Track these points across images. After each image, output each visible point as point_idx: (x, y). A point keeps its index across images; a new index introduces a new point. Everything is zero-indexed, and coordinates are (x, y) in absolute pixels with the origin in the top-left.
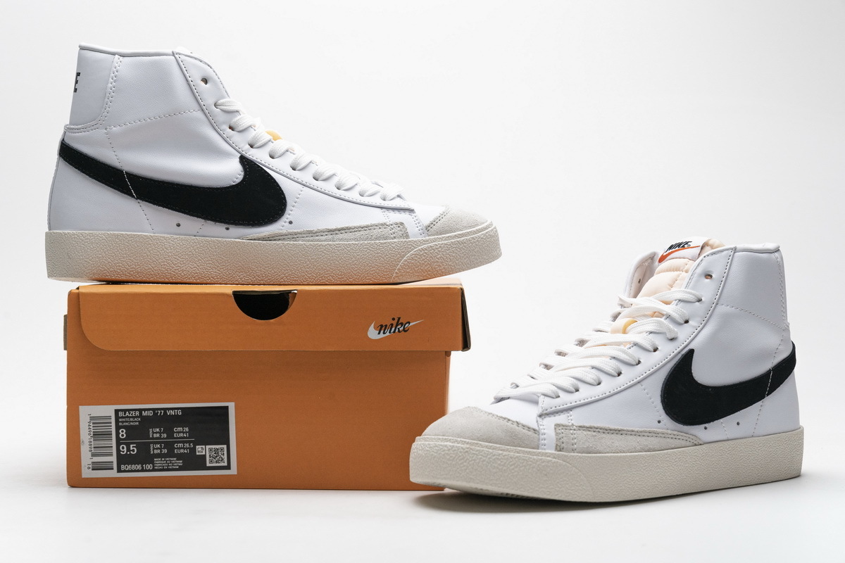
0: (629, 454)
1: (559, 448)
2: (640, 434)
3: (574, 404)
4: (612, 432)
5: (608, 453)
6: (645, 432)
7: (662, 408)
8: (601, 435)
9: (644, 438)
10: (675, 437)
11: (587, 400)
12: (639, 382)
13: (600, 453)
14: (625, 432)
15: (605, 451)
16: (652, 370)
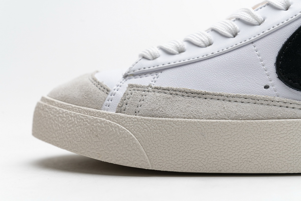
0: (205, 120)
1: (120, 109)
2: (231, 99)
3: (167, 65)
4: (193, 95)
5: (178, 117)
6: (240, 97)
7: (275, 71)
8: (177, 98)
9: (236, 103)
10: (286, 105)
11: (182, 62)
12: (252, 43)
13: (167, 117)
14: (211, 96)
15: (173, 115)
16: (272, 29)
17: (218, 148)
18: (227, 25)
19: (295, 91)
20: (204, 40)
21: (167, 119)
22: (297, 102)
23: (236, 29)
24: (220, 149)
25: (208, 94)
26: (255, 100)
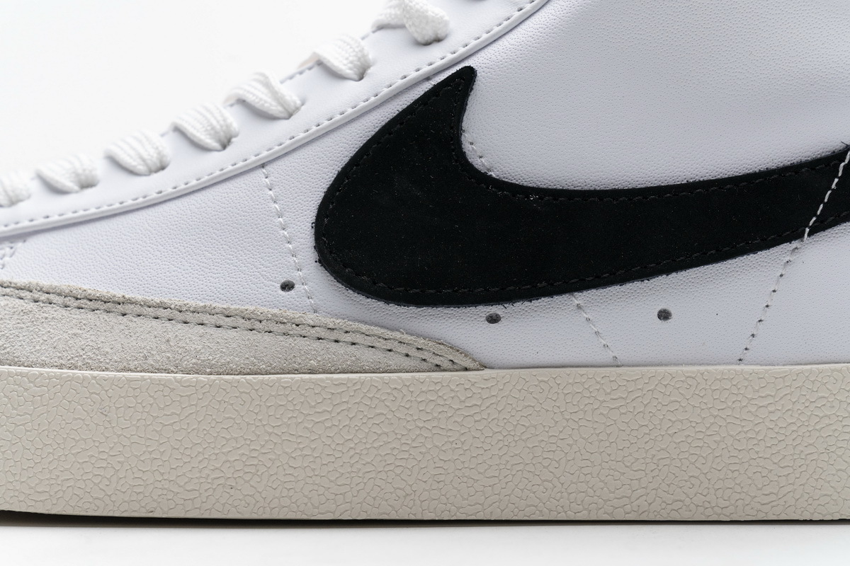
0: (113, 374)
4: (92, 305)
6: (212, 312)
7: (313, 244)
8: (51, 311)
9: (201, 329)
10: (331, 335)
11: (81, 213)
12: (263, 166)
13: (15, 364)
14: (137, 309)
15: (33, 358)
16: (314, 128)
17: (144, 449)
18: (209, 116)
19: (361, 298)
20: (145, 156)
21: (13, 369)
22: (364, 328)
23: (228, 126)
24: (150, 453)
25: (131, 302)
26: (253, 322)
